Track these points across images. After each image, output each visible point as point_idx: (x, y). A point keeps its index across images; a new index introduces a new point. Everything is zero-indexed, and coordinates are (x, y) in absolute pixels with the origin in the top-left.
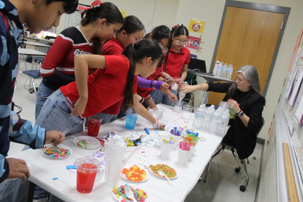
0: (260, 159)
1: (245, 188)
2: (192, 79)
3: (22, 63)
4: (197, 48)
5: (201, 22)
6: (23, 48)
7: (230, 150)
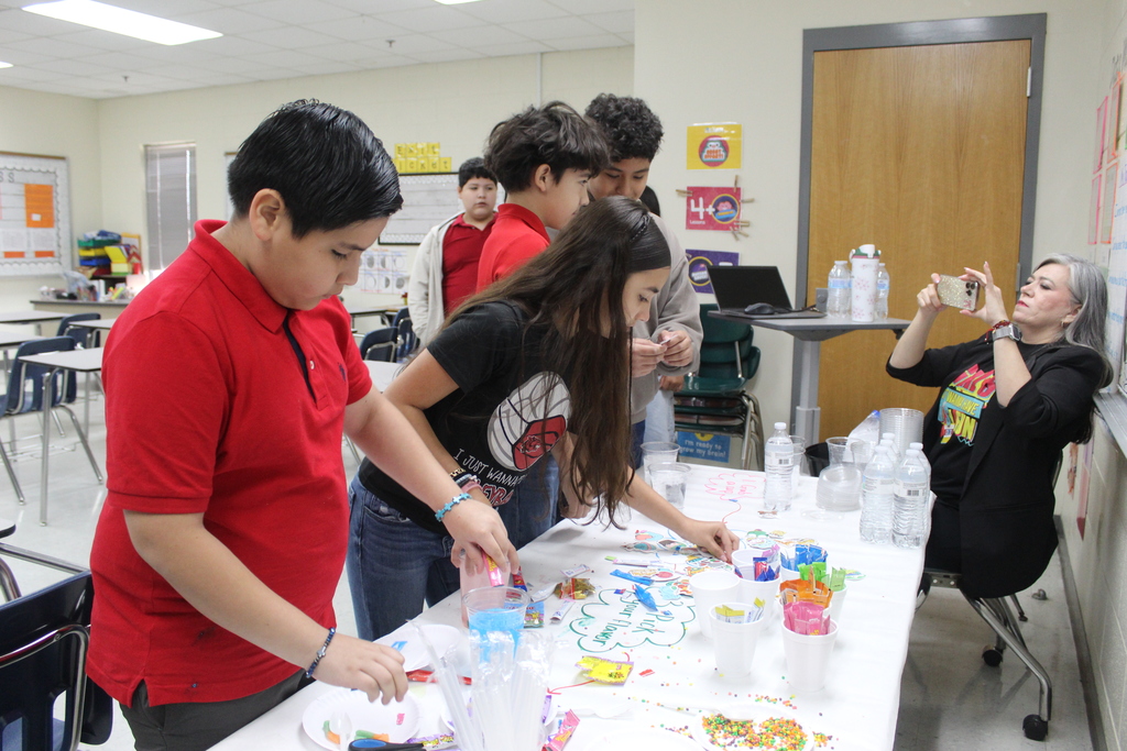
0: (1063, 594)
1: (1046, 723)
2: (737, 344)
3: (96, 400)
4: (732, 225)
5: (727, 127)
6: (90, 347)
7: (951, 586)
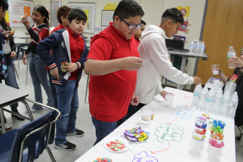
4: (185, 30)
